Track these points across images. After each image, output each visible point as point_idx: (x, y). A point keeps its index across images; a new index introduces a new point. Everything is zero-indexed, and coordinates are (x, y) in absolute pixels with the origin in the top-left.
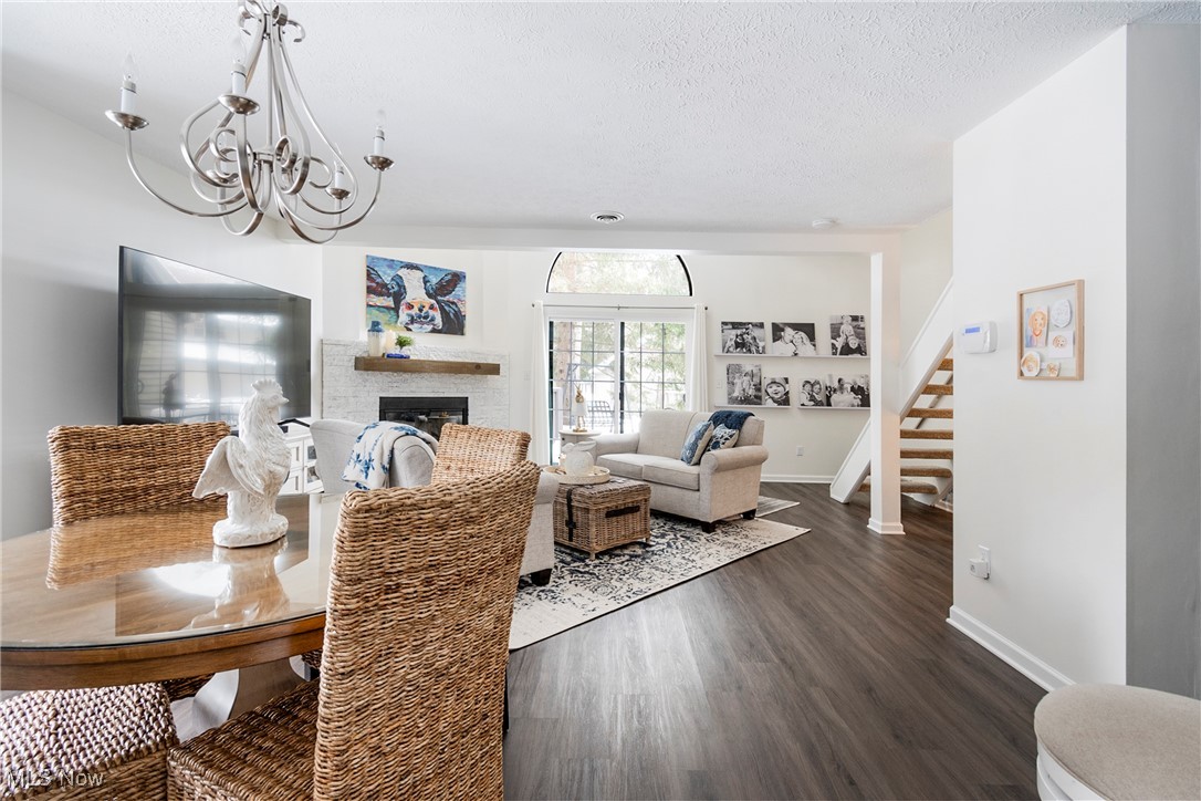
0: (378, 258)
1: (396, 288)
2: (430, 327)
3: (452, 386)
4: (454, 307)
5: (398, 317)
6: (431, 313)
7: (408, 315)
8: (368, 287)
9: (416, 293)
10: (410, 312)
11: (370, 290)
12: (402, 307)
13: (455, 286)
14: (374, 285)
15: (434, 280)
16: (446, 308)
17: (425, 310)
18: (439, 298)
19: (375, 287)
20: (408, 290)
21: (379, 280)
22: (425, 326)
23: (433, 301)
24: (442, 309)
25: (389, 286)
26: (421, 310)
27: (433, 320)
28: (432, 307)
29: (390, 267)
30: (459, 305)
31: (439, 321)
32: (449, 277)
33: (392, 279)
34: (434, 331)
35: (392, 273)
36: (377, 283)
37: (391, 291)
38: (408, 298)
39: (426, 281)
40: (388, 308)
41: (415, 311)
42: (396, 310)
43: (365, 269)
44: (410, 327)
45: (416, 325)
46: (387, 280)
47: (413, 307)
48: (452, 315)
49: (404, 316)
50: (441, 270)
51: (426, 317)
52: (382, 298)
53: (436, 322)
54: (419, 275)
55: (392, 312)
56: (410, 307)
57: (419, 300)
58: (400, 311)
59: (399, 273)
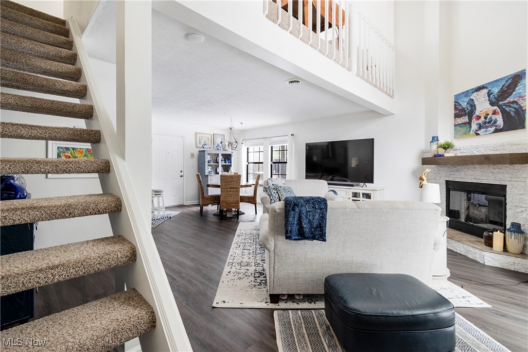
0: (459, 94)
1: (470, 108)
2: (493, 129)
3: (490, 174)
4: (515, 105)
5: (471, 127)
6: (494, 117)
7: (477, 124)
8: (455, 114)
9: (483, 106)
10: (478, 122)
11: (457, 116)
12: (474, 120)
13: (516, 86)
14: (458, 111)
15: (496, 90)
16: (507, 109)
17: (489, 117)
18: (500, 103)
19: (459, 112)
20: (477, 107)
21: (460, 108)
22: (490, 129)
23: (496, 108)
24: (504, 112)
25: (466, 109)
26: (486, 118)
27: (495, 122)
28: (495, 113)
29: (466, 96)
30: (520, 102)
31: (500, 122)
32: (509, 82)
33: (468, 103)
34: (497, 131)
35: (467, 100)
36: (460, 110)
37: (467, 112)
38: (477, 113)
39: (489, 94)
40: (465, 124)
41: (482, 119)
42: (470, 123)
43: (454, 103)
44: (478, 132)
45: (482, 130)
46: (464, 105)
47: (480, 117)
48: (512, 113)
49: (474, 126)
50: (502, 79)
51: (489, 122)
52: (461, 118)
53: (498, 123)
54: (485, 91)
55: (467, 126)
56: (479, 118)
57: (484, 110)
58: (472, 123)
59: (472, 98)
